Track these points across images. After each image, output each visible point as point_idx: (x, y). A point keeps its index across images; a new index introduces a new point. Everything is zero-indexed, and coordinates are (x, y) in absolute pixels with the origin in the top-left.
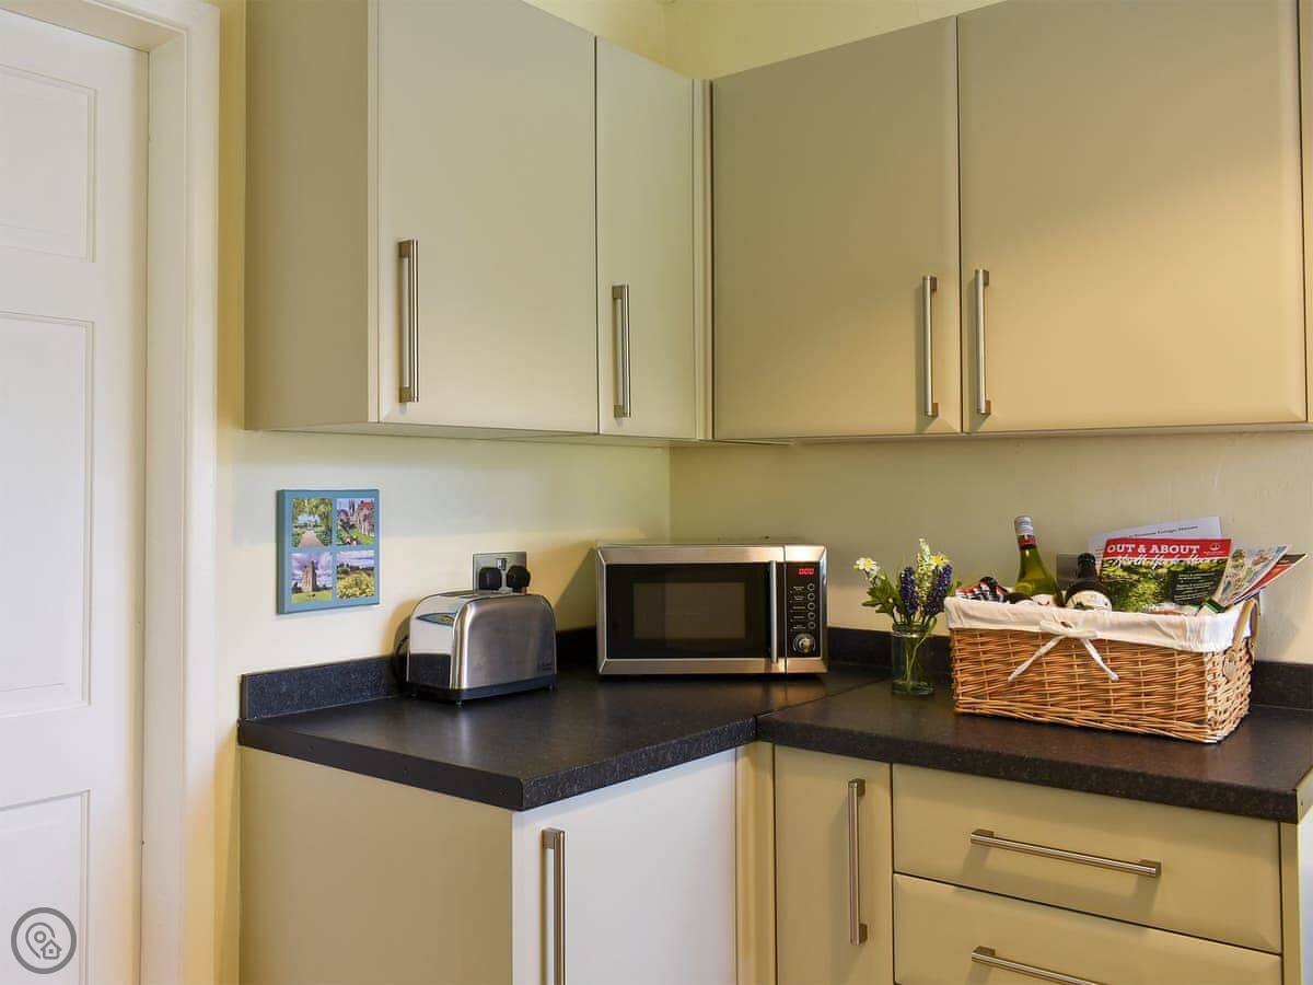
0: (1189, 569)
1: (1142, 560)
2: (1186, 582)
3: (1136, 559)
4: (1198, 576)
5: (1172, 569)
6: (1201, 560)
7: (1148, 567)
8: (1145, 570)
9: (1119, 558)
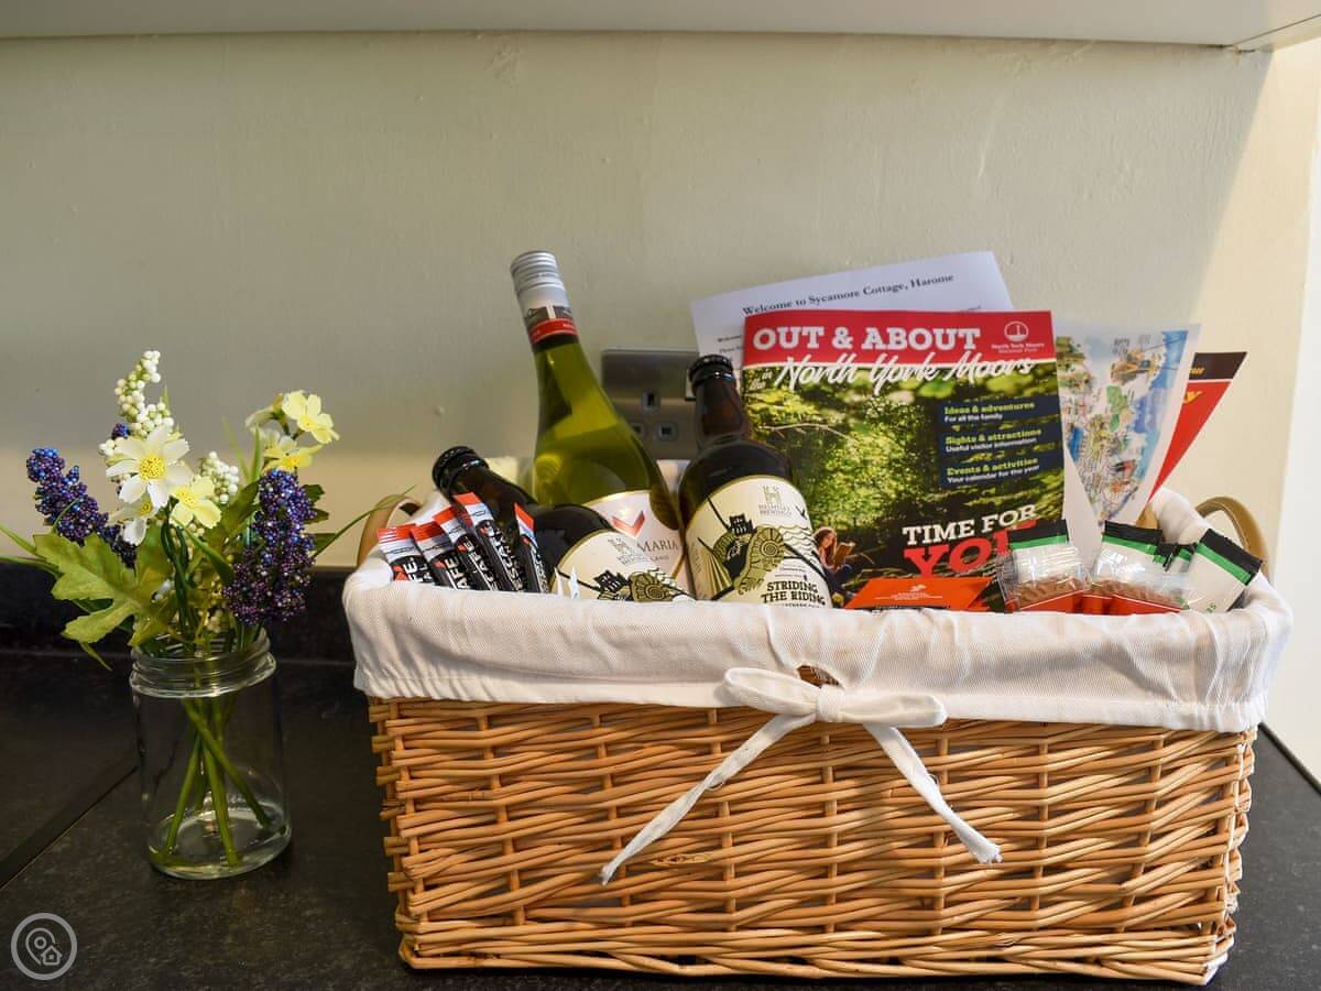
0: (966, 393)
1: (844, 369)
2: (969, 429)
3: (832, 367)
4: (992, 413)
5: (926, 392)
6: (991, 366)
7: (863, 389)
8: (857, 398)
9: (789, 364)
